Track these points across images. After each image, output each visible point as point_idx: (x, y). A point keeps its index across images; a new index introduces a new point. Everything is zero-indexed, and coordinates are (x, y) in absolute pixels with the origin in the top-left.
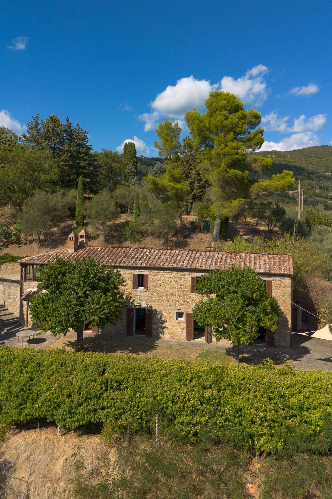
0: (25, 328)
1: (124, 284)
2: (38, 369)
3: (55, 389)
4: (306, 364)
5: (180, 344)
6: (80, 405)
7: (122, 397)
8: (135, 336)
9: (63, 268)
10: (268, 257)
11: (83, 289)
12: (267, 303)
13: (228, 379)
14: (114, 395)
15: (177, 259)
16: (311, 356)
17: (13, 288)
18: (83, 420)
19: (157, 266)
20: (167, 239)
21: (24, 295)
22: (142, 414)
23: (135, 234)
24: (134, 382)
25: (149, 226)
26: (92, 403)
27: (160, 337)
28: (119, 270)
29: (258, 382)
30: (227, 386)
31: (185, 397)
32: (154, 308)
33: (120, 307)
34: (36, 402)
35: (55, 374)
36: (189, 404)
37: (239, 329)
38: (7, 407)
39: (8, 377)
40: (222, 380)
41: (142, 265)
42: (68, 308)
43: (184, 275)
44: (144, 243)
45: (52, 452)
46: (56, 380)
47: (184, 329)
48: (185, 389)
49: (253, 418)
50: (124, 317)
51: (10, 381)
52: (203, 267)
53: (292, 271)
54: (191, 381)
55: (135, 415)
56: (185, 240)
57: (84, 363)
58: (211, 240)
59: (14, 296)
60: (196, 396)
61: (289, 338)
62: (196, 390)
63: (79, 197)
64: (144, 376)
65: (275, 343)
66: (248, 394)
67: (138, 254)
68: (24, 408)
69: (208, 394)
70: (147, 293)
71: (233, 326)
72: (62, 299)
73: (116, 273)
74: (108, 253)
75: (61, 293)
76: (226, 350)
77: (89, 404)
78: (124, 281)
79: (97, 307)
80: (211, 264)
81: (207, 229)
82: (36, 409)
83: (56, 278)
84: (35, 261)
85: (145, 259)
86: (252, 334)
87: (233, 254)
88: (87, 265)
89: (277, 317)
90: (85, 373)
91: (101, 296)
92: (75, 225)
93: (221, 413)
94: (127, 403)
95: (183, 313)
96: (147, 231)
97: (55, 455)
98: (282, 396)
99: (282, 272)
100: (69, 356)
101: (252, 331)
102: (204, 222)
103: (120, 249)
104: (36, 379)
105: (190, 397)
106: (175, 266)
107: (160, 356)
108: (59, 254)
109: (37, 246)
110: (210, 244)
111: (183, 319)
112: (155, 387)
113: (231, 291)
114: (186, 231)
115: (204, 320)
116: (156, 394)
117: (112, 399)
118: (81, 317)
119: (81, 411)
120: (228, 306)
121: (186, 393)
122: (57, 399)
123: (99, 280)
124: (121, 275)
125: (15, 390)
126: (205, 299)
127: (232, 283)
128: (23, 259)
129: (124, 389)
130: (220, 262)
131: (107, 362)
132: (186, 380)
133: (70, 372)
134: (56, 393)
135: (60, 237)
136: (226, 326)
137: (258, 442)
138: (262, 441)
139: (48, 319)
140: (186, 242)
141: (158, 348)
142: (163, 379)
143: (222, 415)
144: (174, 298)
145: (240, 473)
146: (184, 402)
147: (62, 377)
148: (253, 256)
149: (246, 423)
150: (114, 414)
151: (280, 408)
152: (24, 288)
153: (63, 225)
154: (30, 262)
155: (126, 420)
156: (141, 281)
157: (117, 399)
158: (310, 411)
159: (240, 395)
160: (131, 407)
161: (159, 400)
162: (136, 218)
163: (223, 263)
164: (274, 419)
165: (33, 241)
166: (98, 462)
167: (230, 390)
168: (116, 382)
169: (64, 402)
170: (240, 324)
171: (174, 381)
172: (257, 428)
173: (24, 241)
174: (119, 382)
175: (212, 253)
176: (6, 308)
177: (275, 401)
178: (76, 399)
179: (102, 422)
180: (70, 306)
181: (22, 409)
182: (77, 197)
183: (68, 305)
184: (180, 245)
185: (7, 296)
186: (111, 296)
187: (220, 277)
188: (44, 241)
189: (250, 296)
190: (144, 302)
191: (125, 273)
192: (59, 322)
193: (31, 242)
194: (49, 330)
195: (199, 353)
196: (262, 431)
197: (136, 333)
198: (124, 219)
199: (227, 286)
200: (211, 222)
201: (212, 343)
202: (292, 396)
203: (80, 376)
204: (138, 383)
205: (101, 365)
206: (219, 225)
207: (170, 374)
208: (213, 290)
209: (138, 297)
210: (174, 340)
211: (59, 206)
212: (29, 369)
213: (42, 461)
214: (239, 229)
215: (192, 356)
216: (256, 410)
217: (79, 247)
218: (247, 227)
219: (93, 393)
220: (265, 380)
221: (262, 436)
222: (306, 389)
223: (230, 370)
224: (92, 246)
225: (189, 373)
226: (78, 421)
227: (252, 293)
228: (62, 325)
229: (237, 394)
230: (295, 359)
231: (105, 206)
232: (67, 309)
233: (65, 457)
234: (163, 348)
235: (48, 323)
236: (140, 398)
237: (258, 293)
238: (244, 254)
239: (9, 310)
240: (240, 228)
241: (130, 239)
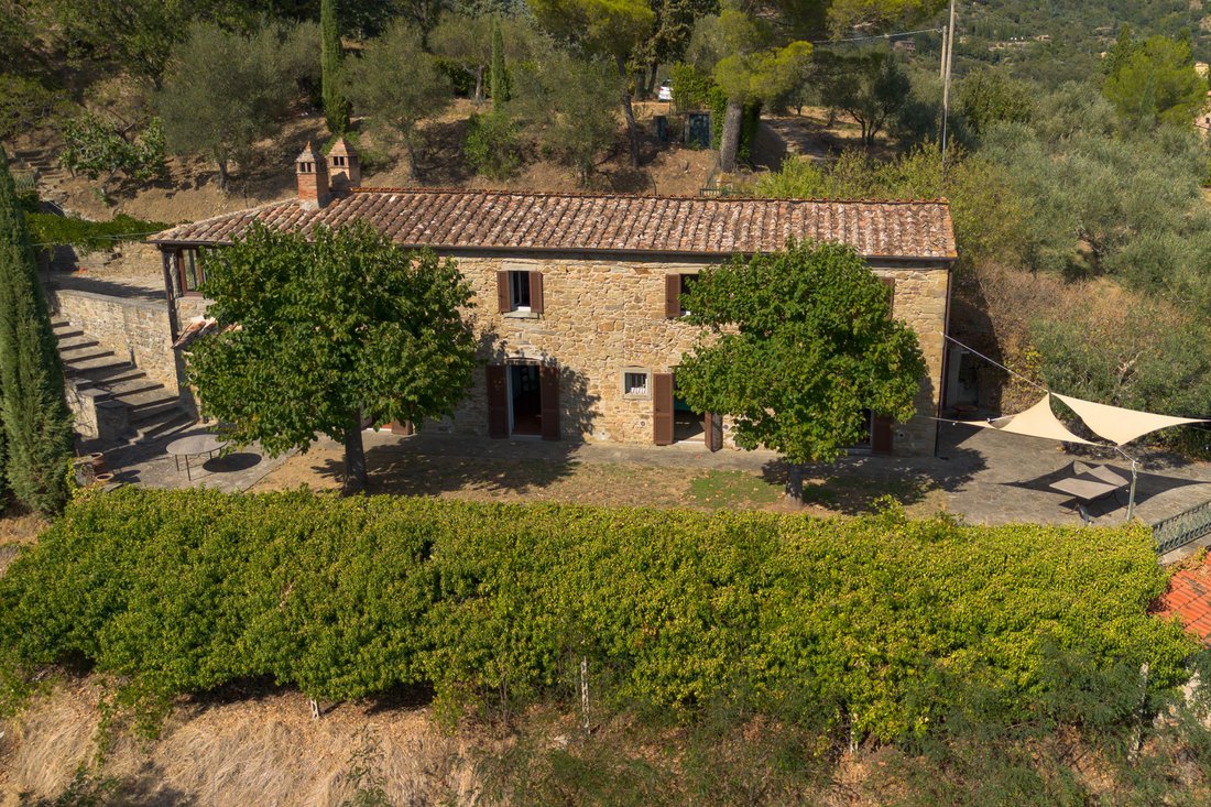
0: (200, 425)
1: (472, 300)
2: (233, 550)
3: (287, 604)
4: (982, 501)
5: (639, 457)
6: (364, 641)
7: (482, 616)
8: (514, 438)
9: (279, 257)
10: (884, 212)
11: (344, 319)
12: (890, 345)
13: (780, 558)
14: (458, 612)
15: (625, 223)
16: (991, 476)
17: (149, 315)
18: (376, 679)
19: (566, 245)
20: (591, 170)
21: (183, 334)
22: (540, 656)
23: (500, 153)
24: (515, 576)
25: (538, 131)
26: (398, 634)
27: (583, 440)
28: (453, 259)
29: (863, 564)
30: (777, 576)
31: (662, 610)
32: (563, 365)
33: (463, 366)
34: (237, 636)
35: (285, 561)
36: (673, 628)
37: (811, 419)
38: (156, 654)
39: (145, 573)
40: (762, 560)
41: (522, 245)
42: (306, 375)
43: (645, 271)
44: (527, 181)
45: (298, 761)
46: (289, 577)
47: (647, 417)
48: (660, 591)
49: (849, 659)
50: (481, 390)
51: (153, 586)
52: (701, 247)
53: (950, 249)
54: (675, 567)
55: (521, 659)
56: (642, 169)
57: (367, 530)
58: (712, 167)
59: (157, 339)
60: (691, 607)
61: (932, 430)
62: (690, 590)
63: (327, 44)
64: (542, 561)
65: (894, 444)
66: (836, 596)
67: (510, 213)
68: (205, 654)
69: (723, 599)
70: (542, 324)
71: (791, 412)
72: (286, 352)
73: (443, 269)
74: (421, 211)
75: (278, 331)
76: (763, 468)
77: (389, 638)
78: (469, 294)
79: (393, 370)
80: (723, 237)
81: (700, 136)
82: (239, 655)
83: (260, 287)
84: (203, 236)
85: (532, 225)
86: (846, 434)
87: (785, 204)
88: (352, 247)
89: (915, 384)
90: (370, 556)
91: (403, 340)
92: (325, 131)
93: (758, 646)
94: (498, 632)
95: (645, 376)
96: (534, 145)
97: (307, 769)
98: (929, 599)
99: (926, 254)
100: (322, 509)
101: (845, 425)
102: (692, 116)
103: (454, 197)
104: (230, 577)
105: (674, 611)
106: (620, 245)
107: (585, 493)
108: (274, 213)
109: (221, 191)
110: (709, 181)
111: (646, 390)
112: (575, 587)
113: (788, 315)
114: (643, 145)
115: (710, 400)
116: (577, 605)
117: (454, 622)
118: (349, 400)
119: (367, 656)
120: (779, 358)
121: (664, 599)
122: (297, 629)
123: (394, 291)
124: (460, 277)
125: (171, 608)
126: (712, 340)
127: (791, 293)
128: (165, 232)
129: (488, 595)
130: (749, 231)
131: (435, 523)
132: (663, 565)
133: (329, 556)
134: (291, 614)
135: (283, 166)
136: (770, 411)
137: (859, 717)
138: (871, 715)
139: (248, 409)
140: (644, 175)
141: (579, 470)
142: (597, 565)
143: (763, 650)
144: (619, 336)
145: (809, 791)
146: (657, 624)
147: (305, 570)
148: (840, 210)
149: (828, 670)
150: (462, 661)
151: (921, 628)
152: (181, 313)
153: (288, 131)
154: (188, 239)
155: (498, 673)
156: (521, 290)
157: (468, 623)
158: (1005, 633)
159: (813, 599)
160: (509, 640)
161: (588, 620)
162: (498, 106)
163: (758, 233)
164: (907, 659)
165: (207, 178)
166: (425, 780)
167: (783, 587)
168: (464, 577)
169: (316, 636)
170: (811, 408)
171: (628, 569)
172: (859, 683)
173: (182, 180)
174: (472, 576)
175: (723, 206)
176: (138, 371)
177: (910, 612)
178: (350, 626)
179: (430, 682)
180: (310, 370)
181: (198, 657)
182: (323, 46)
183: (304, 368)
184: (630, 185)
185: (139, 340)
186: (435, 337)
187: (755, 274)
188: (238, 178)
189: (845, 327)
190: (534, 348)
191: (472, 267)
192: (281, 417)
193: (202, 180)
194: (255, 438)
195: (692, 481)
196: (872, 689)
197: (515, 431)
198: (464, 112)
199: (777, 302)
200: (712, 118)
201: (724, 450)
202: (956, 596)
203: (356, 566)
204: (526, 578)
205: (417, 534)
206: (735, 125)
207: (616, 551)
208: (734, 312)
209: (517, 334)
210: (621, 446)
211: (269, 70)
212: (204, 550)
213: (270, 784)
214: (784, 139)
215: (673, 490)
216: (858, 638)
217: (331, 192)
218: (804, 131)
219: (397, 611)
220: (882, 557)
221: (871, 702)
222: (995, 578)
223: (784, 532)
224: (371, 190)
225: (670, 547)
226: (362, 682)
227: (850, 319)
228: (291, 425)
229: (805, 598)
230: (950, 488)
231: (406, 69)
232: (302, 379)
233: (333, 774)
234: (592, 469)
235: (249, 420)
236: (534, 618)
237: (869, 317)
238: (814, 205)
239: (149, 375)
240: (786, 134)
241: (487, 170)
